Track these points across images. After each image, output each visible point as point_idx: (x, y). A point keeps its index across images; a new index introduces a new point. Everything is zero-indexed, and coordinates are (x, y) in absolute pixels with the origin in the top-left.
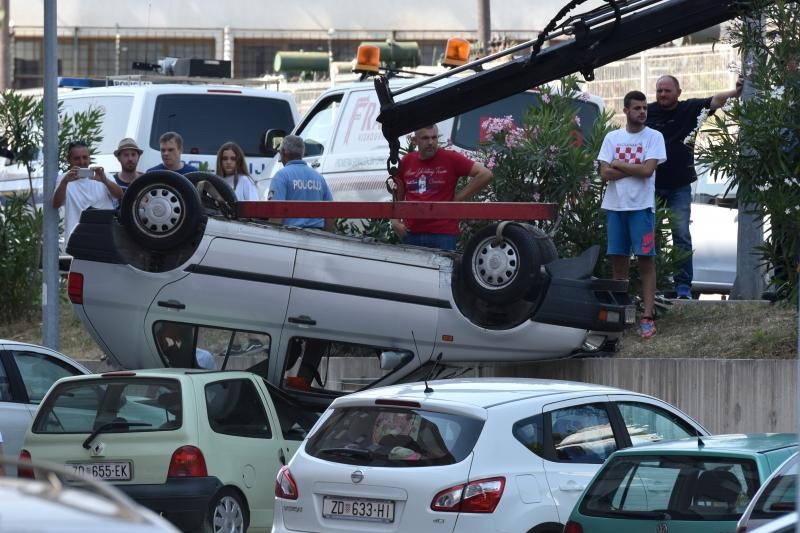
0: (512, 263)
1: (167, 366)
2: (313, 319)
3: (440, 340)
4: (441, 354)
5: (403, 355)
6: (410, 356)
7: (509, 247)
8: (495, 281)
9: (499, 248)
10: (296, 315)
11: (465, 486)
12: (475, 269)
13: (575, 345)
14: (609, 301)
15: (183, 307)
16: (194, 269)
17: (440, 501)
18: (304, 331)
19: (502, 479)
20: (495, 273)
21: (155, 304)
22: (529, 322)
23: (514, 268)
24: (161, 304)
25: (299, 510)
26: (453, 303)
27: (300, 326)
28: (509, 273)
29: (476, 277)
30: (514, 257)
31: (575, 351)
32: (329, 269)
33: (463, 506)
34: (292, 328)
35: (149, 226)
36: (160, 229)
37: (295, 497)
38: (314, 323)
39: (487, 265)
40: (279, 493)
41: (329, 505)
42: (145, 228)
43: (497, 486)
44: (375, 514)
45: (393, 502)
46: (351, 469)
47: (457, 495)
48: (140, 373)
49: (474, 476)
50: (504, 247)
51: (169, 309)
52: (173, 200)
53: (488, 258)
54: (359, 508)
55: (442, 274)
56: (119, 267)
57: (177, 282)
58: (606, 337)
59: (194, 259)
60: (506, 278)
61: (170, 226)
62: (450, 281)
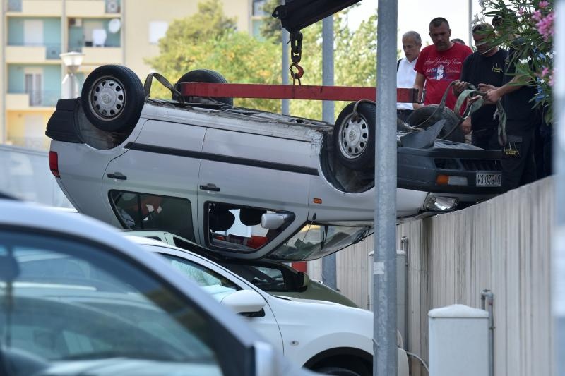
0: (365, 136)
2: (217, 186)
3: (312, 203)
4: (315, 215)
5: (285, 216)
6: (292, 218)
7: (363, 122)
8: (353, 151)
9: (356, 123)
10: (205, 184)
12: (341, 141)
13: (418, 205)
14: (458, 167)
15: (124, 178)
16: (132, 146)
20: (353, 145)
21: (106, 177)
23: (366, 140)
24: (110, 176)
26: (320, 170)
27: (209, 192)
28: (362, 145)
29: (341, 148)
30: (366, 130)
31: (422, 210)
34: (202, 194)
35: (101, 111)
36: (109, 114)
38: (218, 190)
39: (348, 138)
42: (98, 113)
50: (359, 121)
51: (116, 180)
52: (118, 89)
53: (348, 131)
55: (314, 146)
56: (80, 146)
57: (121, 158)
58: (457, 198)
59: (131, 138)
60: (360, 148)
61: (116, 110)
62: (319, 152)
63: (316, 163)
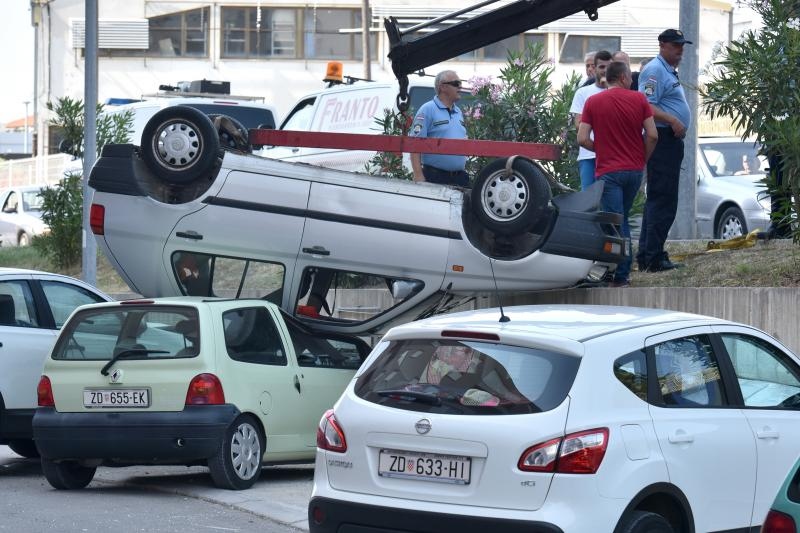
0: (521, 196)
1: (184, 294)
2: (327, 249)
3: (450, 270)
4: (451, 284)
5: (414, 285)
6: (421, 286)
7: (518, 180)
8: (504, 213)
9: (508, 181)
10: (310, 246)
11: (562, 439)
12: (484, 201)
13: (581, 275)
14: (612, 233)
15: (200, 237)
16: (211, 201)
17: (530, 459)
18: (317, 261)
19: (605, 431)
20: (505, 206)
21: (174, 235)
22: (537, 253)
23: (523, 200)
24: (179, 235)
25: (347, 465)
26: (463, 234)
27: (314, 256)
28: (518, 206)
29: (486, 209)
30: (523, 190)
31: (581, 281)
32: (344, 202)
33: (560, 465)
34: (305, 258)
35: (168, 159)
36: (178, 163)
37: (343, 450)
38: (328, 253)
39: (496, 198)
40: (323, 443)
41: (387, 461)
42: (165, 162)
43: (599, 438)
44: (445, 474)
45: (469, 459)
46: (416, 416)
47: (552, 451)
48: (158, 301)
49: (572, 428)
50: (513, 180)
51: (187, 240)
52: (191, 134)
53: (497, 191)
54: (426, 466)
55: (453, 206)
56: (140, 199)
57: (195, 214)
58: (608, 267)
59: (212, 192)
60: (515, 210)
61: (189, 159)
62: (460, 213)
63: (458, 225)
